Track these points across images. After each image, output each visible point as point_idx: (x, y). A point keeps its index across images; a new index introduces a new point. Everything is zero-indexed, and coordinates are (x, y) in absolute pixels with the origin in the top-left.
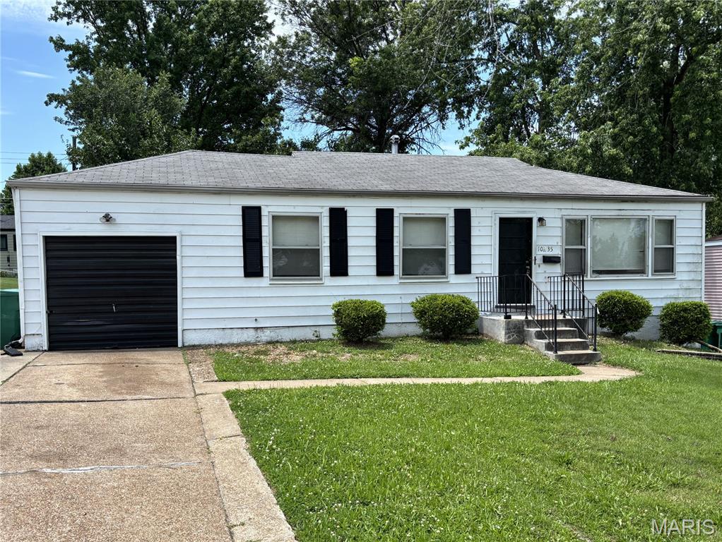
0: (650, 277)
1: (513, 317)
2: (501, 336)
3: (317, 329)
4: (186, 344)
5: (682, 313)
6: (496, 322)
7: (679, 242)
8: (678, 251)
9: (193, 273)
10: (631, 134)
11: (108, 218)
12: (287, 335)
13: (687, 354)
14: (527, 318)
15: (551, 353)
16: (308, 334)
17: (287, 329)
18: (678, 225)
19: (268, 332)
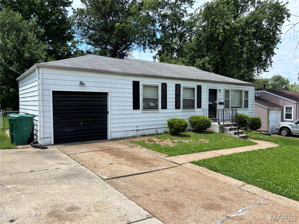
0: (243, 109)
1: (221, 124)
2: (217, 130)
3: (157, 129)
4: (112, 138)
5: (256, 121)
6: (214, 126)
7: (249, 98)
8: (249, 101)
9: (115, 108)
10: (213, 61)
11: (82, 84)
12: (147, 132)
13: (257, 133)
14: (224, 124)
15: (237, 136)
16: (154, 132)
17: (147, 130)
18: (249, 92)
19: (141, 131)
